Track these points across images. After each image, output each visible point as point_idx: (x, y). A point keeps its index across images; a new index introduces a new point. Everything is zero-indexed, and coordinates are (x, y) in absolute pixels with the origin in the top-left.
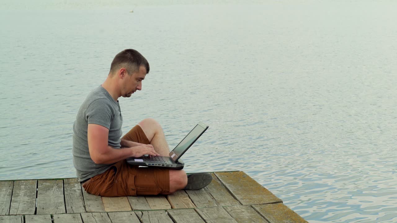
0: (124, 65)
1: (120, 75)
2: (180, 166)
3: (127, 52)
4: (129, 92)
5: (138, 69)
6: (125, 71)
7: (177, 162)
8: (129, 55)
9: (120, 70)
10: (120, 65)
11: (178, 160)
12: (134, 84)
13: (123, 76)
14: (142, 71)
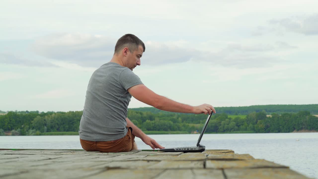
0: (127, 45)
3: (127, 36)
12: (135, 60)
13: (126, 54)
14: (140, 49)
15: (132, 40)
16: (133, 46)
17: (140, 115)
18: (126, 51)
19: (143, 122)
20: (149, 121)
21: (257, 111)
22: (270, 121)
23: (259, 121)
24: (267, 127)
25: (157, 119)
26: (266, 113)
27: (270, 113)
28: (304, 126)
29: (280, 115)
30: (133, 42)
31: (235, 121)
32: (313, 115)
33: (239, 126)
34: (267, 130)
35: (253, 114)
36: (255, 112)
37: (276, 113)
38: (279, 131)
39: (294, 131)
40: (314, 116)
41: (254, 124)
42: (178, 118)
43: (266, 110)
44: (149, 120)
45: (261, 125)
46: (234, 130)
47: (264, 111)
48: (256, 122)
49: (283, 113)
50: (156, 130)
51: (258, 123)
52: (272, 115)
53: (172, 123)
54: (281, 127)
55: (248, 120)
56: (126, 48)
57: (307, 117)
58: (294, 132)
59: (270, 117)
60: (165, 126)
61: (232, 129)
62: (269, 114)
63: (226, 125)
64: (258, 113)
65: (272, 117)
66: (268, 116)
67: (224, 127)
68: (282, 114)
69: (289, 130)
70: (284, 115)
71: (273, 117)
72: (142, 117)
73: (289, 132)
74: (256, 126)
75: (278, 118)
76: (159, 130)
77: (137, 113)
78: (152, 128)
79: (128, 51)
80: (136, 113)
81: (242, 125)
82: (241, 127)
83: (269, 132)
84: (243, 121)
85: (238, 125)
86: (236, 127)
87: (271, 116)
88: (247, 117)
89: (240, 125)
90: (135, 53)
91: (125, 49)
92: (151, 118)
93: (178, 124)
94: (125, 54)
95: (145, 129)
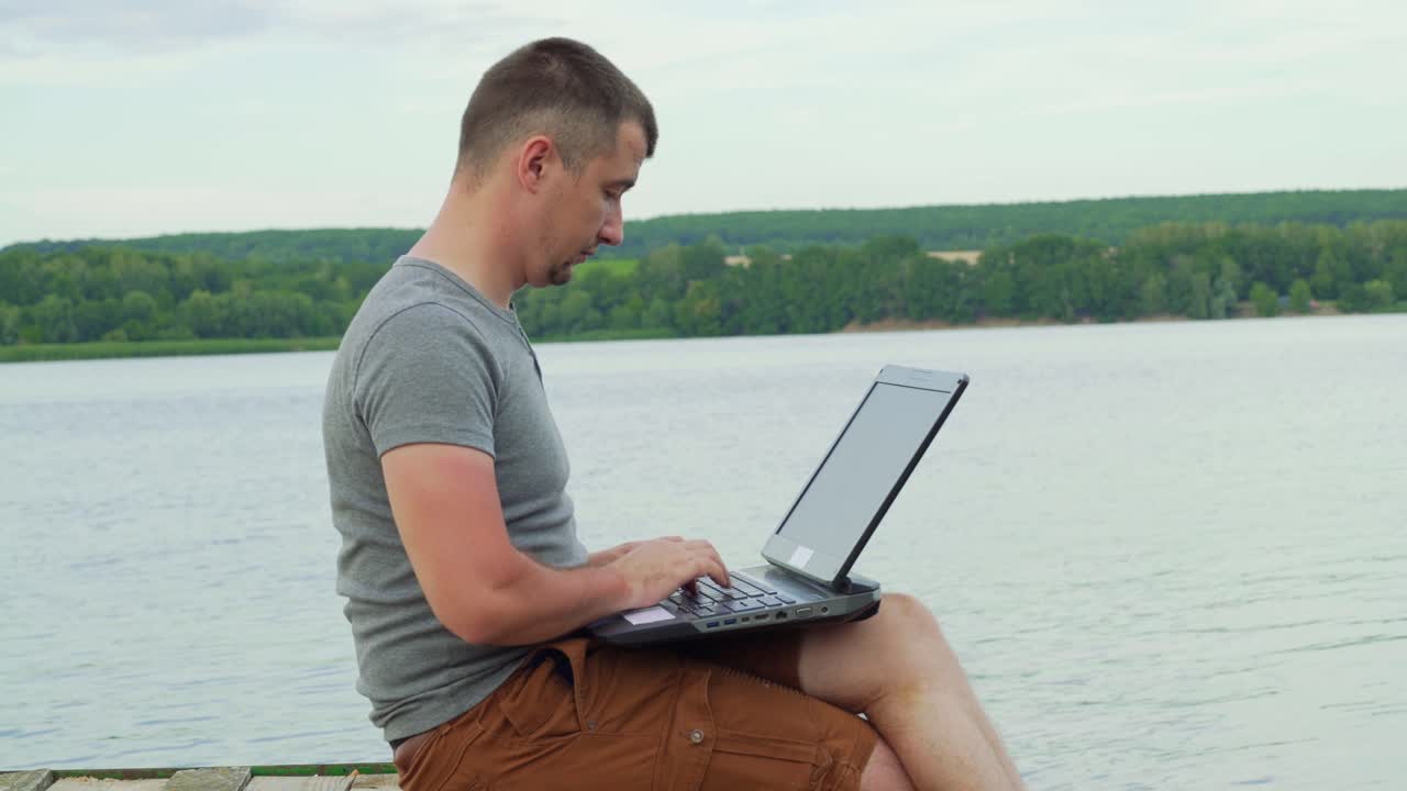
0: (543, 123)
1: (525, 172)
2: (860, 602)
3: (545, 54)
4: (565, 259)
5: (612, 137)
6: (547, 154)
7: (842, 584)
8: (556, 67)
9: (526, 146)
10: (518, 125)
11: (848, 576)
12: (593, 215)
13: (538, 178)
14: (630, 144)
15: (577, 81)
16: (586, 125)
17: (164, 271)
18: (537, 158)
19: (177, 300)
20: (207, 295)
21: (684, 240)
22: (741, 283)
23: (694, 284)
24: (731, 309)
25: (240, 288)
26: (726, 248)
27: (742, 249)
28: (890, 305)
29: (788, 257)
30: (587, 102)
31: (586, 287)
32: (932, 254)
33: (604, 310)
34: (730, 321)
35: (667, 255)
36: (674, 247)
37: (766, 247)
38: (784, 328)
39: (850, 326)
40: (936, 260)
41: (671, 298)
42: (333, 279)
43: (725, 237)
44: (203, 290)
45: (704, 303)
46: (586, 329)
47: (713, 239)
48: (682, 292)
49: (798, 245)
50: (235, 335)
51: (690, 291)
52: (749, 255)
53: (306, 300)
54: (790, 309)
55: (647, 282)
56: (540, 142)
57: (907, 265)
58: (851, 331)
59: (740, 266)
60: (277, 317)
61: (575, 321)
62: (736, 253)
63: (549, 307)
64: (687, 248)
65: (751, 266)
66: (732, 261)
67: (538, 315)
68: (792, 251)
69: (826, 321)
70: (802, 258)
71: (755, 266)
72: (172, 279)
73: (827, 330)
74: (679, 306)
75: (778, 267)
76: (249, 335)
77: (150, 259)
78: (219, 327)
79: (551, 159)
80: (144, 263)
81: (621, 303)
82: (617, 312)
83: (737, 330)
84: (622, 288)
85: (603, 302)
86: (595, 315)
87: (745, 262)
88: (641, 268)
89: (610, 306)
90: (594, 170)
91: (531, 147)
92: (214, 283)
93: (334, 305)
94: (532, 174)
95: (189, 332)
